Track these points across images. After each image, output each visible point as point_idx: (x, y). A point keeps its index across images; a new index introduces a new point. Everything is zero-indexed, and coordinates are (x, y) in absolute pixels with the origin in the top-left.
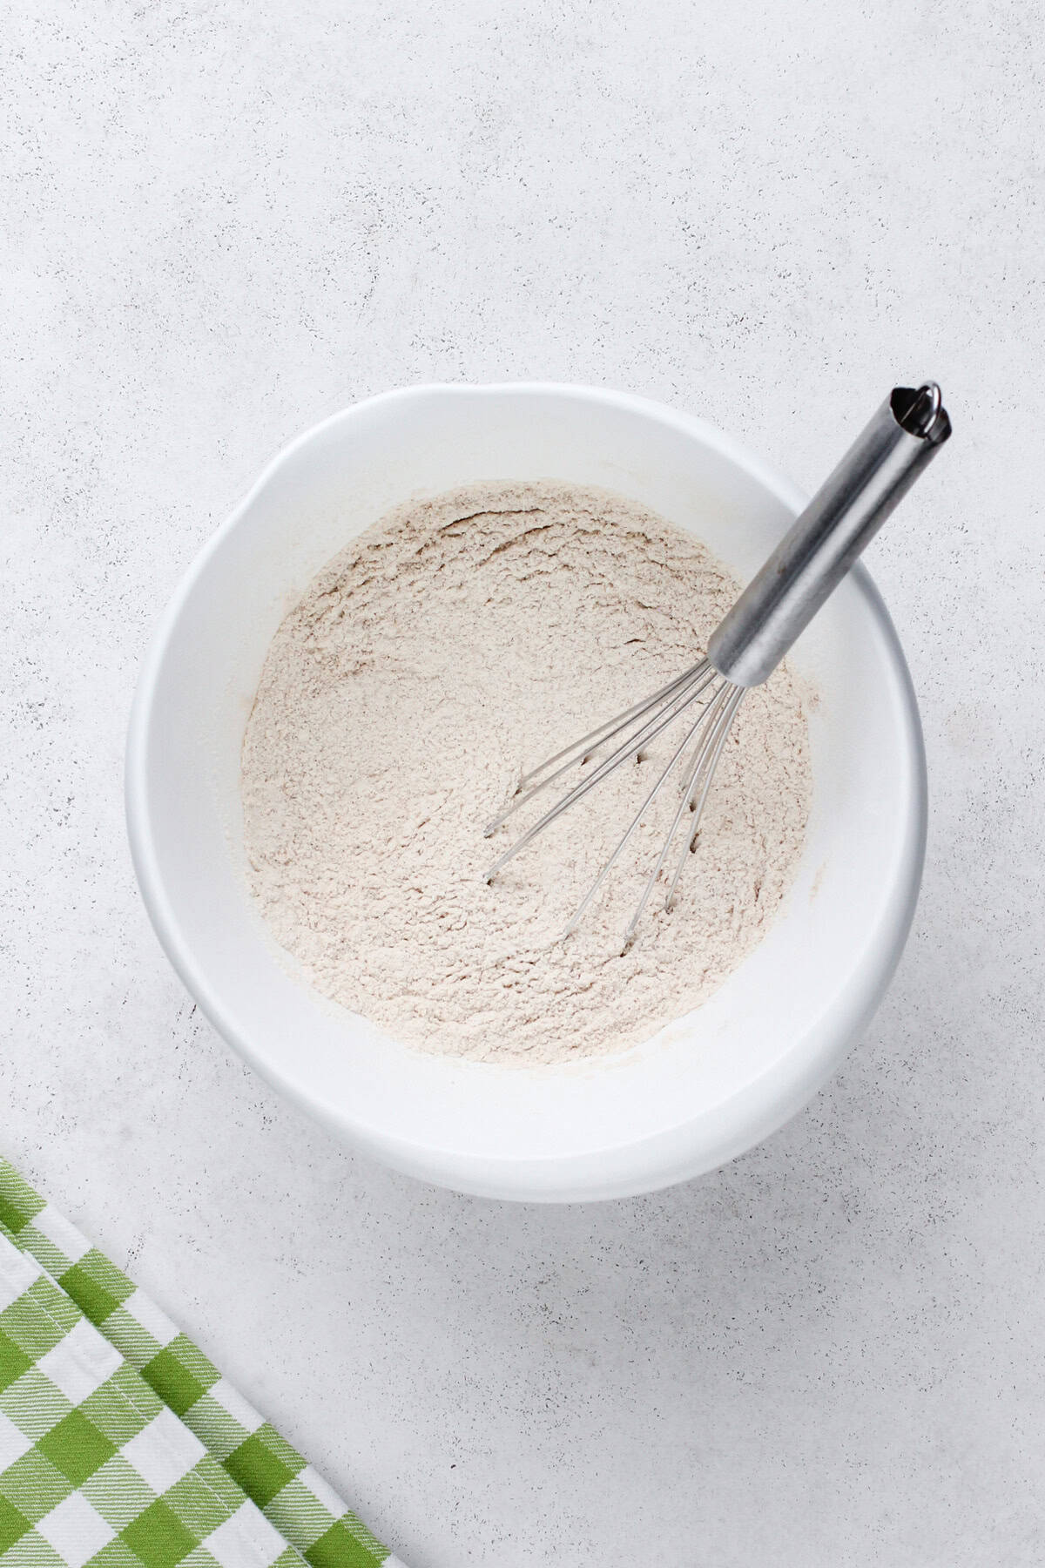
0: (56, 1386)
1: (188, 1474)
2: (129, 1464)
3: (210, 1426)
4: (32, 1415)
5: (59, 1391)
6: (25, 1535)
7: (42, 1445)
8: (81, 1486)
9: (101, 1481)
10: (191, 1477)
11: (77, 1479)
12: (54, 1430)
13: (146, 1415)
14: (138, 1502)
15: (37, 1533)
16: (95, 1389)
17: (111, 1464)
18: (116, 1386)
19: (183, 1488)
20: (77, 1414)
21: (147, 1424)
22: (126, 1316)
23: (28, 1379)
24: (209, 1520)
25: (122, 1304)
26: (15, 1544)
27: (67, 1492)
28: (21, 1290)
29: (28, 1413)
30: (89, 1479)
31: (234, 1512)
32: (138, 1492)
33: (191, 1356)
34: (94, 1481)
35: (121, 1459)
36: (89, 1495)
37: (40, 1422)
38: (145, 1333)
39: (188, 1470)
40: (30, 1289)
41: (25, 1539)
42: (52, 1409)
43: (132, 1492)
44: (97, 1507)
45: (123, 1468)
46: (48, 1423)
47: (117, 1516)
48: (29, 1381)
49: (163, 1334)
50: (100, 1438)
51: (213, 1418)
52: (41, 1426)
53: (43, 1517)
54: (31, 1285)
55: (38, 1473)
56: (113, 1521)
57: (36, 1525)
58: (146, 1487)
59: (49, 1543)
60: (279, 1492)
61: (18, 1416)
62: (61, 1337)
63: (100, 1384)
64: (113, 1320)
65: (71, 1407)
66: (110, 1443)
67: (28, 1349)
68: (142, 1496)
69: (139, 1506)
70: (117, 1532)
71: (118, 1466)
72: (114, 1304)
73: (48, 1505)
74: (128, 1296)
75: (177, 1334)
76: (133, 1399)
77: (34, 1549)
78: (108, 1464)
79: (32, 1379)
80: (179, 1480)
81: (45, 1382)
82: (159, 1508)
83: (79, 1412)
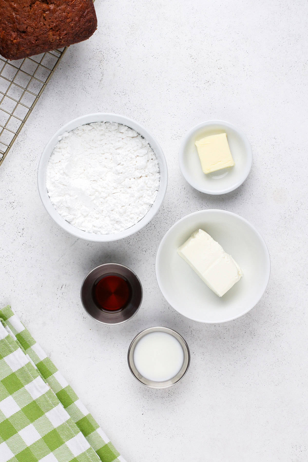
0: (29, 393)
1: (64, 423)
2: (47, 418)
3: (74, 412)
4: (21, 401)
5: (30, 395)
6: (15, 435)
7: (23, 409)
8: (33, 423)
9: (39, 422)
10: (65, 424)
11: (32, 420)
12: (27, 406)
13: (54, 405)
14: (49, 429)
15: (19, 434)
16: (40, 396)
17: (42, 417)
18: (47, 396)
19: (62, 427)
20: (34, 402)
21: (54, 407)
22: (54, 378)
23: (21, 390)
24: (69, 437)
25: (53, 374)
26: (12, 437)
27: (29, 424)
28: (23, 365)
29: (20, 400)
30: (35, 421)
31: (76, 435)
32: (49, 426)
33: (71, 392)
34: (36, 422)
35: (45, 416)
36: (35, 425)
37: (24, 403)
38: (58, 383)
39: (64, 422)
40: (26, 365)
41: (15, 436)
42: (27, 400)
43: (47, 426)
44: (37, 429)
45: (46, 419)
46: (26, 404)
47: (42, 432)
48: (22, 391)
49: (64, 385)
50: (40, 410)
51: (75, 410)
52: (24, 404)
53: (21, 430)
54: (26, 364)
55: (21, 417)
56: (41, 433)
57: (19, 432)
58: (51, 425)
59: (22, 438)
60: (90, 433)
61: (17, 400)
62: (32, 380)
63: (42, 395)
64: (50, 378)
65: (33, 400)
66: (43, 411)
67: (22, 382)
68: (50, 427)
69: (49, 430)
70: (41, 437)
71: (44, 418)
72: (51, 374)
73: (23, 427)
74: (55, 372)
75: (68, 385)
76: (51, 400)
77: (17, 439)
78: (41, 417)
79: (23, 390)
80: (61, 424)
81: (26, 392)
82: (54, 431)
83: (35, 402)
